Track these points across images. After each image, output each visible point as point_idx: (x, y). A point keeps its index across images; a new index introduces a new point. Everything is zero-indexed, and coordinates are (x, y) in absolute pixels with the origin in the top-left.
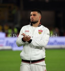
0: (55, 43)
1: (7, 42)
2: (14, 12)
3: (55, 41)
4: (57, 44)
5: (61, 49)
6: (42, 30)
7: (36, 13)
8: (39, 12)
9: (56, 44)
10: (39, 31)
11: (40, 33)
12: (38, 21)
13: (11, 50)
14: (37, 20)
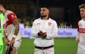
4: (66, 35)
9: (65, 35)
10: (49, 23)
12: (47, 16)
13: (28, 38)
14: (46, 14)
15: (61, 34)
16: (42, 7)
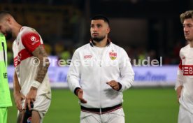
0: (148, 77)
3: (149, 74)
4: (152, 80)
5: (159, 88)
6: (115, 52)
9: (149, 80)
10: (110, 54)
11: (113, 58)
13: (67, 89)
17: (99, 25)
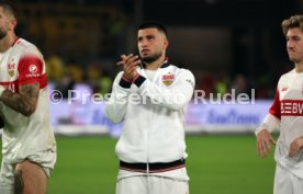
0: (232, 118)
1: (97, 113)
2: (117, 29)
3: (233, 113)
7: (154, 31)
8: (161, 28)
9: (233, 123)
15: (222, 120)
16: (142, 28)
17: (149, 37)
